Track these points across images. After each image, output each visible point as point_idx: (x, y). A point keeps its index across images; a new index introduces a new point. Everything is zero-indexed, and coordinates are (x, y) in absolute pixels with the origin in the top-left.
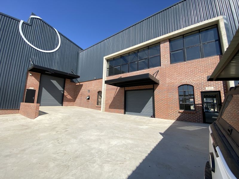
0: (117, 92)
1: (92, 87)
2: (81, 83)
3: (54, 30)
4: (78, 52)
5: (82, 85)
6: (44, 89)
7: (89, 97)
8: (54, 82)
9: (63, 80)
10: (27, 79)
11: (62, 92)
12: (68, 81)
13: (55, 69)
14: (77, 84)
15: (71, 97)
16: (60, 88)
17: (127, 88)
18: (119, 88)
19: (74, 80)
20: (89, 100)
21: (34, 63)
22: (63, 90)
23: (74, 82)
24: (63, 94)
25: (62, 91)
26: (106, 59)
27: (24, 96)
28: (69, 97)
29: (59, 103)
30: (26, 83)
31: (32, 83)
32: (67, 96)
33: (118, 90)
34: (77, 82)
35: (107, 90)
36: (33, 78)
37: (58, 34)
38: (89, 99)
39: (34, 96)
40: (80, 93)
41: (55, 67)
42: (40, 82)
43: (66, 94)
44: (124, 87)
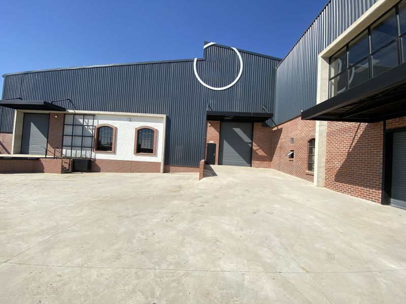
0: (357, 138)
1: (298, 132)
2: (280, 127)
3: (233, 50)
4: (274, 69)
5: (280, 130)
6: (225, 142)
7: (292, 152)
8: (238, 131)
9: (249, 125)
10: (206, 131)
11: (250, 145)
12: (258, 126)
13: (237, 110)
14: (273, 129)
15: (265, 153)
16: (247, 139)
17: (392, 124)
18: (364, 125)
19: (268, 122)
20: (292, 159)
21: (212, 108)
22: (250, 141)
23: (269, 126)
24: (252, 148)
25: (250, 143)
26: (323, 57)
27: (205, 152)
28: (261, 153)
29: (246, 163)
30: (206, 136)
31: (212, 135)
32: (257, 152)
33: (360, 132)
34: (274, 125)
35: (329, 134)
36: (212, 129)
37: (238, 53)
38: (292, 156)
39: (215, 152)
40: (278, 146)
41: (238, 108)
42: (220, 133)
43: (255, 147)
44: (384, 119)
